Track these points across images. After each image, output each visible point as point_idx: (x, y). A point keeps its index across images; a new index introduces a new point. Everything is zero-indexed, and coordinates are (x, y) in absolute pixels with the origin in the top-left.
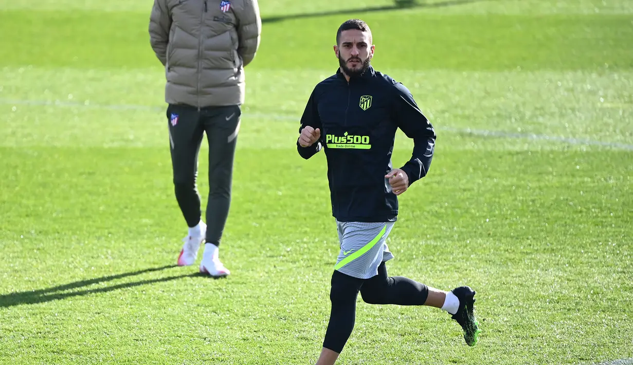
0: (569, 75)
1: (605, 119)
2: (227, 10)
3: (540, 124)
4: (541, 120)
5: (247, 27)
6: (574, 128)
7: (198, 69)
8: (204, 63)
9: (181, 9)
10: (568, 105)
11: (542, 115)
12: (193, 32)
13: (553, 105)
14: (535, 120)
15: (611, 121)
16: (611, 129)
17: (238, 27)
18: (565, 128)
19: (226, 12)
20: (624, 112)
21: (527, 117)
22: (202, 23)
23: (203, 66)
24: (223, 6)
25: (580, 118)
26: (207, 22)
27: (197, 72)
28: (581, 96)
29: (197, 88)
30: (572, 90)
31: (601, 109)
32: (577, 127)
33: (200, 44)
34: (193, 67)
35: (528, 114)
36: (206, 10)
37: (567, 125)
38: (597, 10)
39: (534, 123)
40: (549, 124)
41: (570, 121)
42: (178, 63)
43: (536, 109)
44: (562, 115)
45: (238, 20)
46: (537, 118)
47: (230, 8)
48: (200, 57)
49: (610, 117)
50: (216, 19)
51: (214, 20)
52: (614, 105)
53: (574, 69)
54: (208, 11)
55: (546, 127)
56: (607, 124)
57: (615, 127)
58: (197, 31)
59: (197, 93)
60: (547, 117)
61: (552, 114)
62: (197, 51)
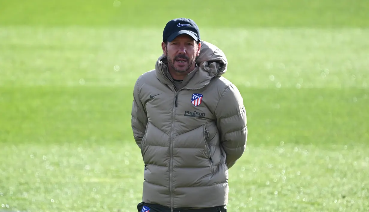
0: (55, 149)
1: (93, 195)
2: (199, 104)
3: (24, 199)
4: (26, 195)
5: (226, 120)
6: (60, 203)
7: (169, 167)
8: (175, 161)
9: (152, 103)
10: (53, 180)
11: (27, 191)
12: (164, 128)
13: (38, 180)
14: (19, 196)
15: (98, 197)
16: (98, 205)
17: (215, 121)
18: (51, 204)
19: (197, 106)
20: (112, 186)
21: (11, 193)
22: (173, 119)
23: (174, 164)
24: (194, 100)
25: (66, 193)
26: (177, 117)
27: (169, 171)
28: (67, 170)
29: (169, 188)
30: (57, 164)
31: (88, 184)
32: (63, 202)
33: (170, 141)
34: (165, 165)
35: (12, 189)
36: (176, 105)
37: (53, 201)
38: (82, 82)
39: (17, 199)
40: (34, 200)
41: (56, 197)
42: (151, 161)
43: (21, 184)
44: (47, 191)
45: (214, 114)
46: (22, 194)
47: (201, 101)
48: (170, 154)
49: (97, 193)
50: (187, 113)
51: (185, 115)
52: (101, 180)
53: (59, 142)
54: (178, 106)
55: (31, 203)
56: (94, 200)
57: (102, 202)
58: (168, 127)
59: (169, 193)
60: (32, 192)
61: (37, 189)
62: (168, 148)
